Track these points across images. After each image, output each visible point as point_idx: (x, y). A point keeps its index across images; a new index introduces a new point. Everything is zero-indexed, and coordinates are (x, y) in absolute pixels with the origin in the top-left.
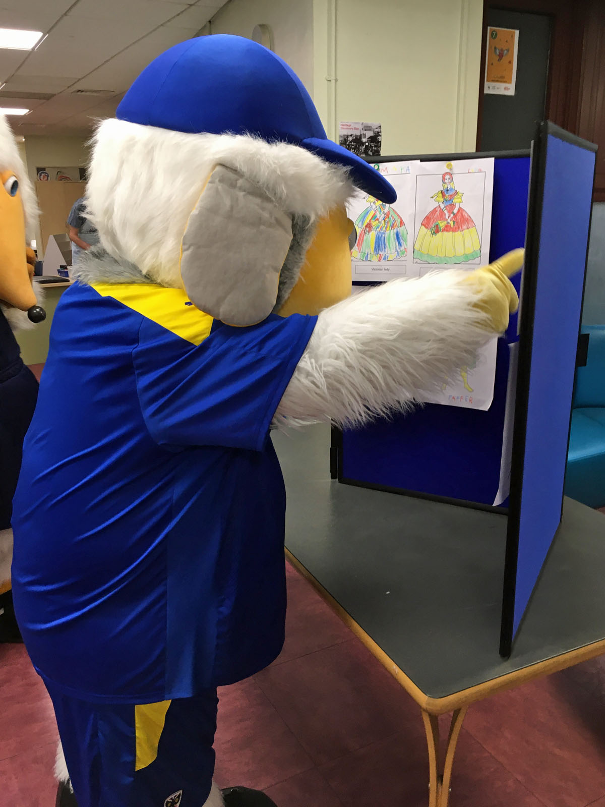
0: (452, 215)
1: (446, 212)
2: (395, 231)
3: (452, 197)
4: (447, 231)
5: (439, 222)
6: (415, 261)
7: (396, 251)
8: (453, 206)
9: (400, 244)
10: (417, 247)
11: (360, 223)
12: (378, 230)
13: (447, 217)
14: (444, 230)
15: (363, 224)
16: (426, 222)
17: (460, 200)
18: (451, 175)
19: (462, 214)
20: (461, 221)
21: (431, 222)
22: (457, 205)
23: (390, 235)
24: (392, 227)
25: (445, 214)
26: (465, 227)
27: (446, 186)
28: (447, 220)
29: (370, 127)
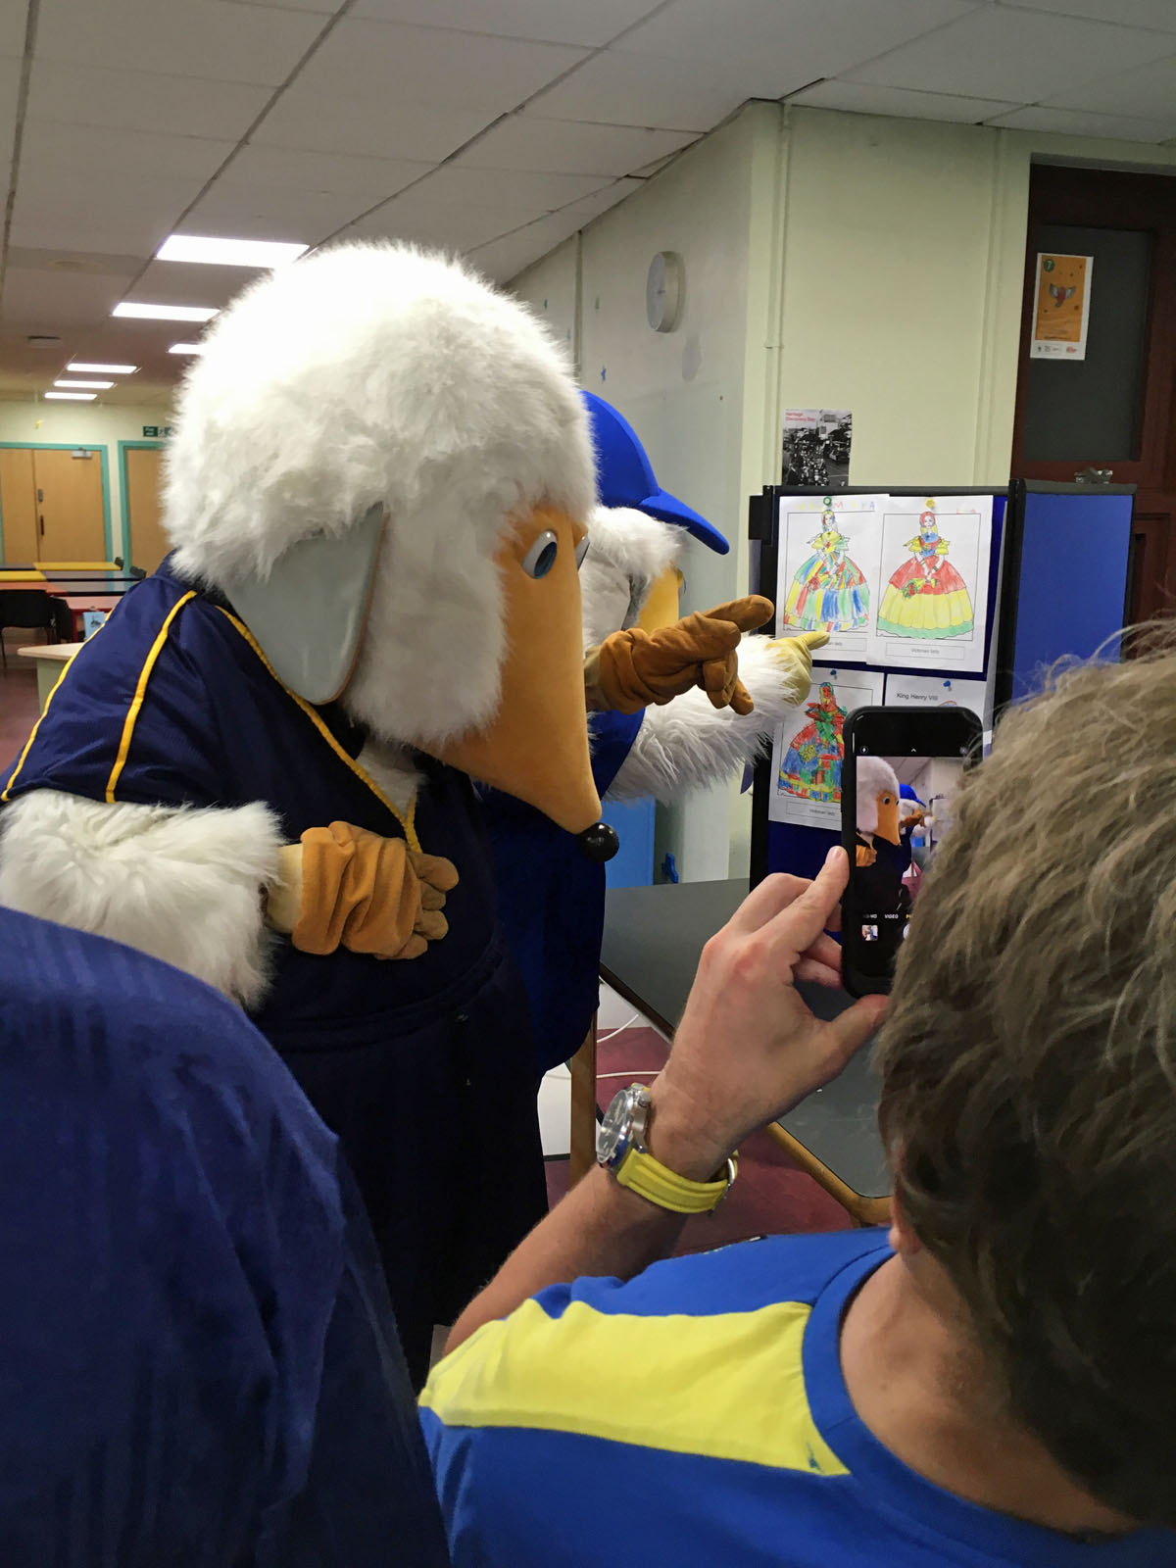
0: (933, 571)
1: (924, 566)
2: (852, 590)
3: (933, 546)
4: (927, 593)
5: (915, 579)
6: (880, 632)
7: (853, 618)
8: (934, 558)
9: (858, 608)
10: (883, 614)
11: (803, 577)
12: (827, 587)
13: (926, 574)
14: (921, 592)
15: (805, 578)
16: (897, 580)
17: (945, 551)
18: (932, 515)
19: (947, 570)
20: (946, 580)
21: (903, 579)
22: (941, 557)
23: (844, 595)
24: (848, 584)
25: (923, 569)
26: (951, 588)
27: (925, 530)
28: (926, 577)
29: (833, 416)
